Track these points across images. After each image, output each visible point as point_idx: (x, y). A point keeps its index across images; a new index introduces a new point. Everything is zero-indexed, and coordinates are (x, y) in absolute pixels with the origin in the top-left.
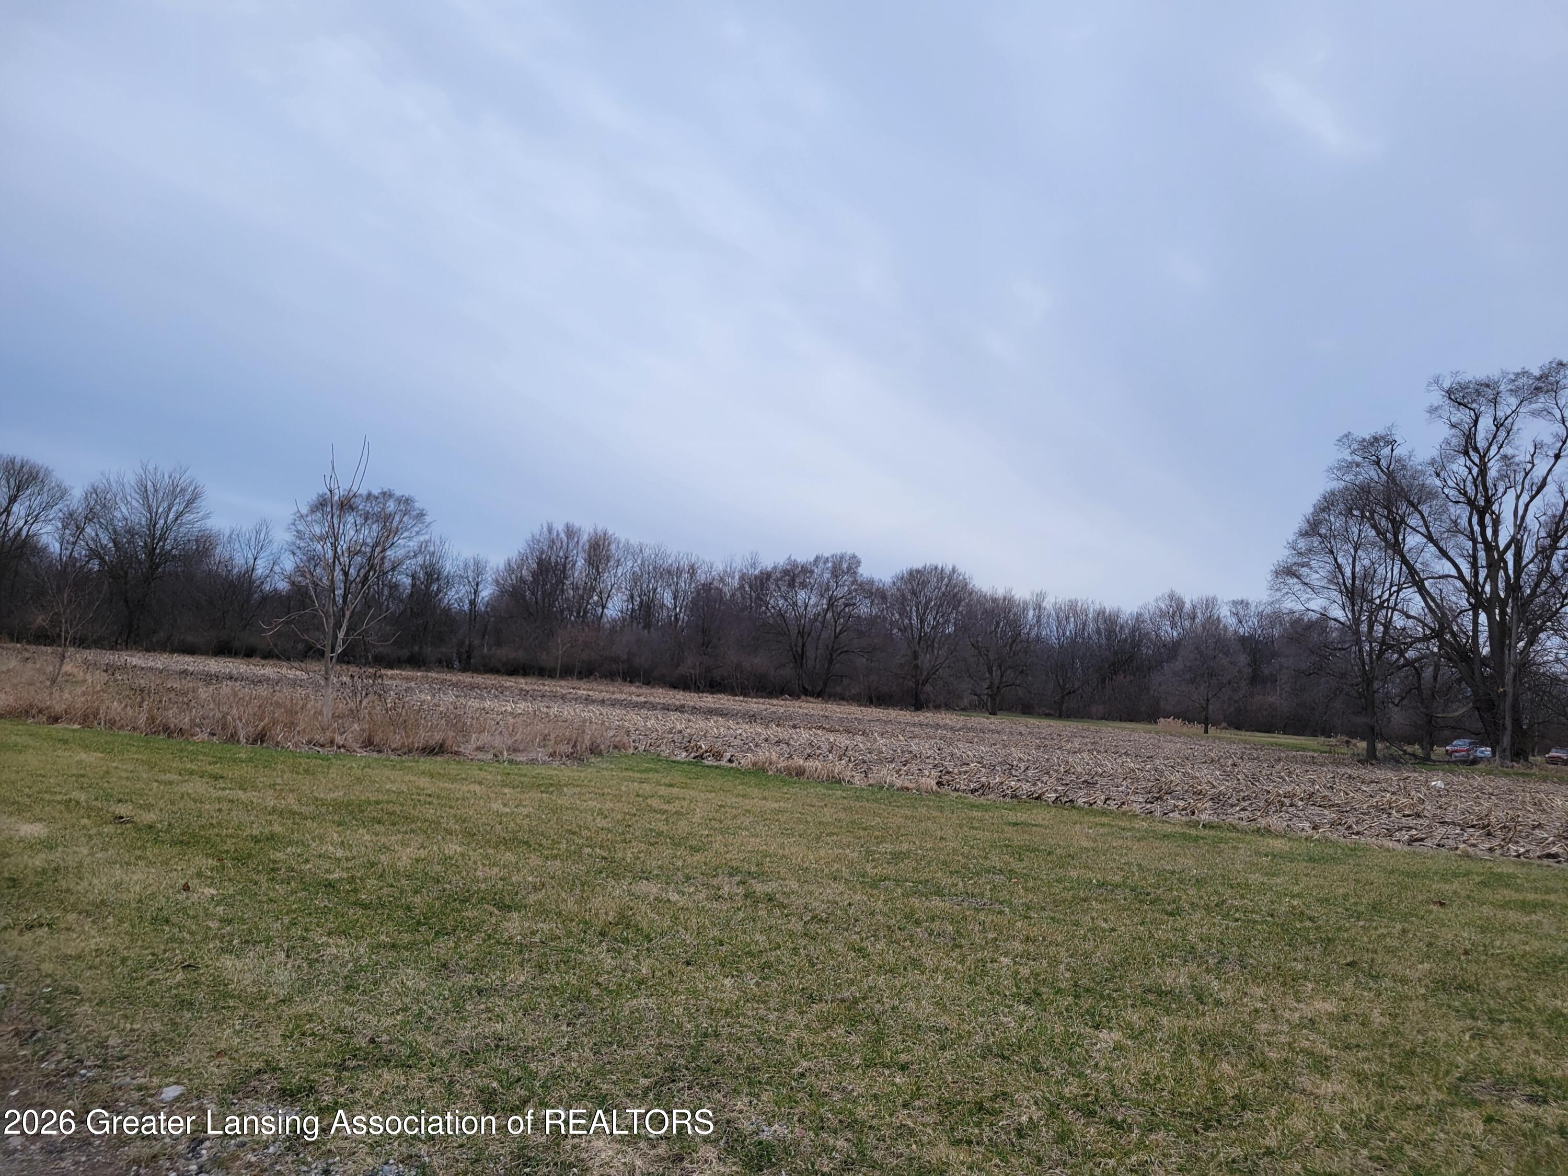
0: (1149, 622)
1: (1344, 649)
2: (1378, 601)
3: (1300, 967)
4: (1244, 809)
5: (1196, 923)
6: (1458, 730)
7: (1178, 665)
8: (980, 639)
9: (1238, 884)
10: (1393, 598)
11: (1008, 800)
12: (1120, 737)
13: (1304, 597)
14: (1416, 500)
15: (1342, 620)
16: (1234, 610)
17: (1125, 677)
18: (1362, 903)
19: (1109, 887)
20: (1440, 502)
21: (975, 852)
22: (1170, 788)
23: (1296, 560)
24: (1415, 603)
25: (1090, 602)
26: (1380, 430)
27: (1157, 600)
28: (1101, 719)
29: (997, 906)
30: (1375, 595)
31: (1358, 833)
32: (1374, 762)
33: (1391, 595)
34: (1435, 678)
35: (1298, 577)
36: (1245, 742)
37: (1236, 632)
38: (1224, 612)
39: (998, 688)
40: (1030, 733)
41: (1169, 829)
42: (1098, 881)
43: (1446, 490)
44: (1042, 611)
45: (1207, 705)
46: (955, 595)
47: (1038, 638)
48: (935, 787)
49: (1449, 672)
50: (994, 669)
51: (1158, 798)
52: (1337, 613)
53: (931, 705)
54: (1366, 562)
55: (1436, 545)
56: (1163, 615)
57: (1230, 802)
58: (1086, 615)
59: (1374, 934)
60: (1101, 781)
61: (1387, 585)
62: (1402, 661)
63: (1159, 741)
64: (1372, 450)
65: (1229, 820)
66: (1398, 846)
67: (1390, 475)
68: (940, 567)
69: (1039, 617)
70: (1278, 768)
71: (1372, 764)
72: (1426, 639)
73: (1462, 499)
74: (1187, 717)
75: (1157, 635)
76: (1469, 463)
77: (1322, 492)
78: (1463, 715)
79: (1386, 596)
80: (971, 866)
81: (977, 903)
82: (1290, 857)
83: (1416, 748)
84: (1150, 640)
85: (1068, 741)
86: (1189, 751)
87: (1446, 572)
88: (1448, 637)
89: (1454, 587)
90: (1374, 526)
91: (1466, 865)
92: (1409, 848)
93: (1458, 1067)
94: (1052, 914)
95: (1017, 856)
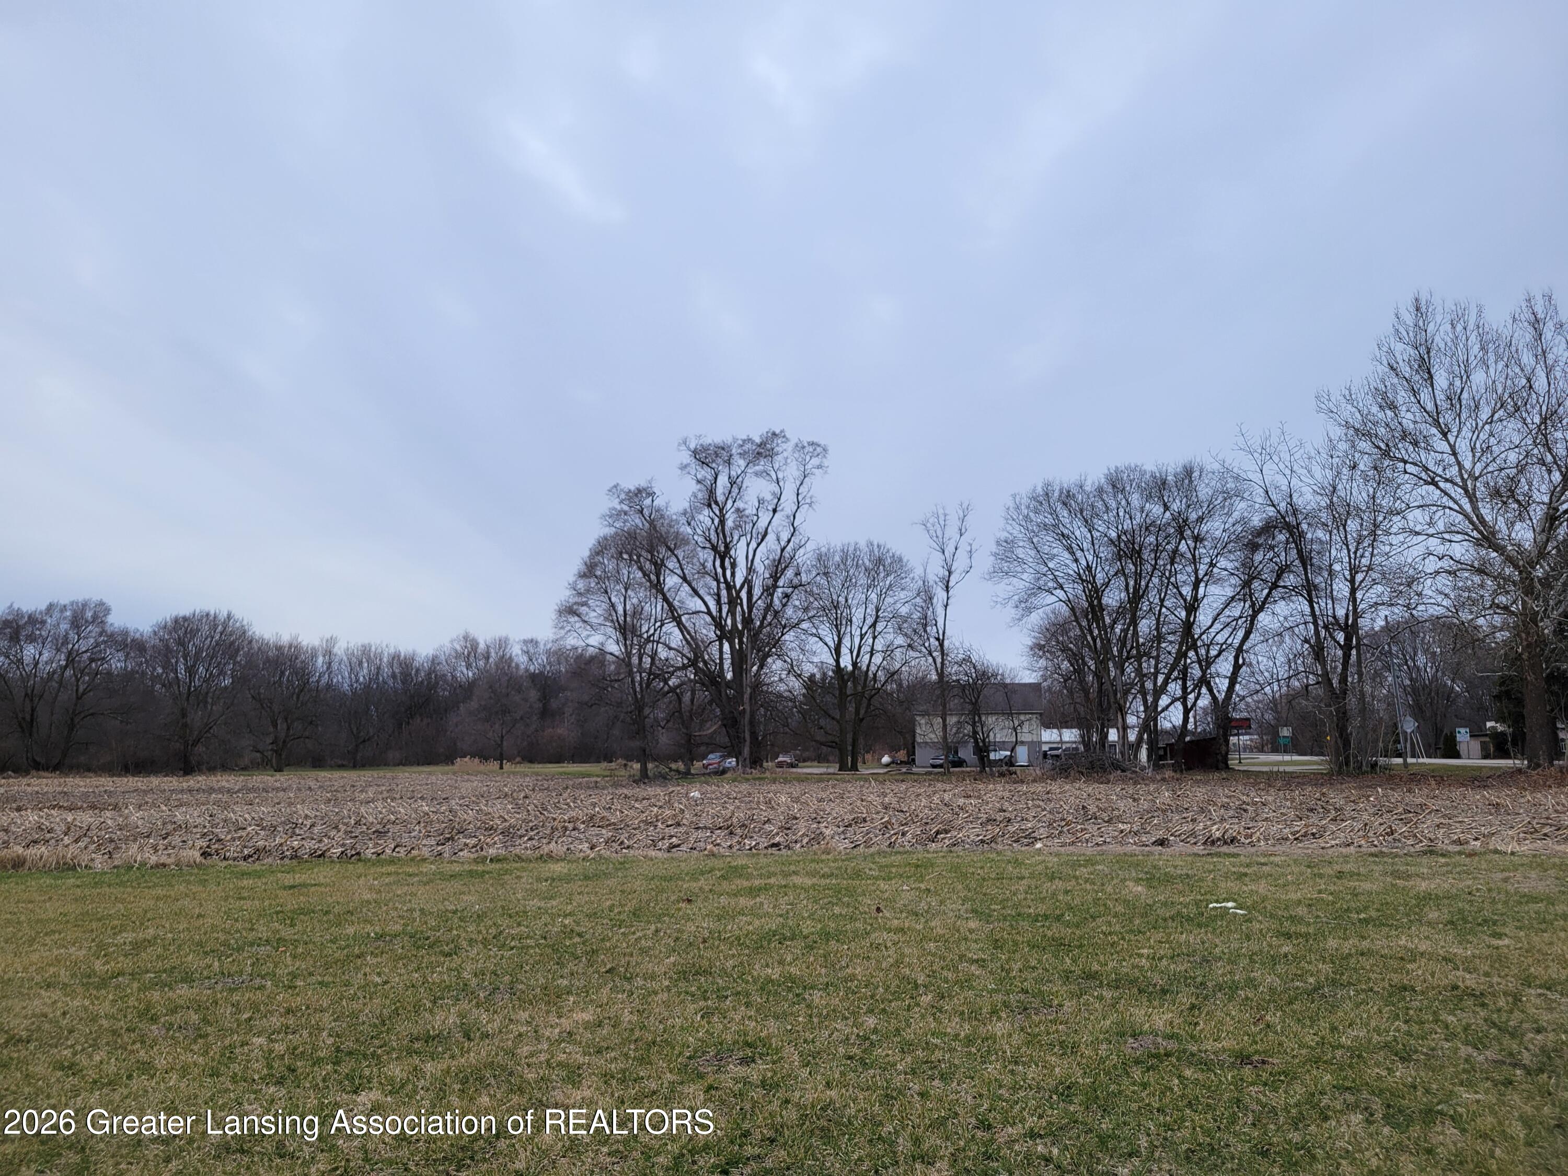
0: (444, 663)
1: (619, 680)
2: (645, 636)
3: (565, 982)
4: (530, 839)
5: (472, 959)
6: (713, 746)
7: (474, 705)
8: (262, 691)
9: (517, 913)
10: (658, 632)
11: (287, 861)
12: (417, 782)
13: (585, 633)
14: (672, 546)
15: (617, 653)
16: (525, 648)
17: (422, 720)
18: (624, 912)
19: (388, 938)
20: (691, 547)
21: (239, 925)
22: (462, 827)
23: (577, 599)
24: (675, 637)
25: (384, 646)
26: (643, 484)
27: (452, 641)
28: (398, 765)
29: (258, 981)
30: (644, 630)
31: (628, 847)
32: (646, 781)
33: (655, 630)
34: (692, 701)
35: (579, 616)
36: (537, 774)
37: (527, 670)
38: (516, 652)
39: (284, 742)
40: (320, 787)
41: (457, 868)
42: (376, 934)
43: (696, 537)
44: (333, 657)
45: (502, 741)
46: (232, 643)
47: (329, 686)
48: (199, 859)
49: (703, 695)
50: (279, 722)
51: (449, 839)
52: (613, 648)
53: (204, 767)
54: (635, 601)
55: (690, 585)
56: (458, 656)
57: (519, 833)
58: (380, 660)
59: (632, 938)
60: (393, 829)
61: (653, 621)
62: (666, 688)
63: (456, 781)
64: (636, 500)
65: (517, 851)
66: (660, 854)
67: (652, 523)
68: (212, 613)
69: (330, 663)
70: (565, 795)
71: (644, 783)
72: (684, 667)
73: (708, 545)
74: (483, 755)
75: (453, 676)
76: (711, 514)
77: (597, 537)
78: (715, 731)
79: (652, 631)
80: (232, 942)
81: (234, 983)
82: (567, 879)
83: (680, 766)
84: (446, 681)
85: (362, 791)
86: (485, 789)
87: (698, 609)
88: (701, 665)
89: (704, 620)
90: (641, 568)
91: (711, 863)
92: (668, 854)
93: (689, 1047)
94: (320, 979)
95: (288, 922)
